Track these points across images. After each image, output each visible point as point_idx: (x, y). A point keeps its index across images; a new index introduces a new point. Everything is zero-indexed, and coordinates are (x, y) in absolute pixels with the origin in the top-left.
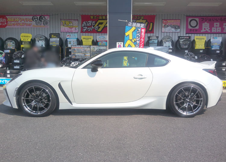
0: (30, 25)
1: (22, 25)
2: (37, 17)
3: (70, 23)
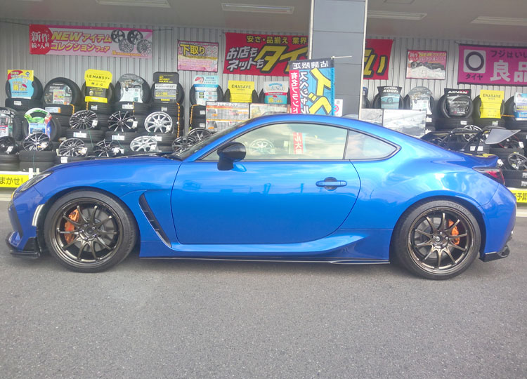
1: (87, 49)
2: (124, 33)
3: (200, 49)
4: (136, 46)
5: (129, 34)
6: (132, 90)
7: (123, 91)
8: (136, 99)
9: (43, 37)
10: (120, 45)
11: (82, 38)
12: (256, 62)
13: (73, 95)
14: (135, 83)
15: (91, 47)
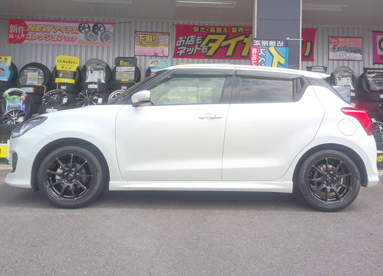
0: (72, 40)
1: (57, 39)
2: (89, 26)
3: (154, 38)
4: (99, 36)
5: (94, 27)
6: (96, 73)
7: (89, 74)
8: (99, 80)
9: (19, 29)
10: (86, 35)
11: (53, 29)
12: (202, 48)
13: (45, 77)
14: (99, 67)
15: (60, 37)
